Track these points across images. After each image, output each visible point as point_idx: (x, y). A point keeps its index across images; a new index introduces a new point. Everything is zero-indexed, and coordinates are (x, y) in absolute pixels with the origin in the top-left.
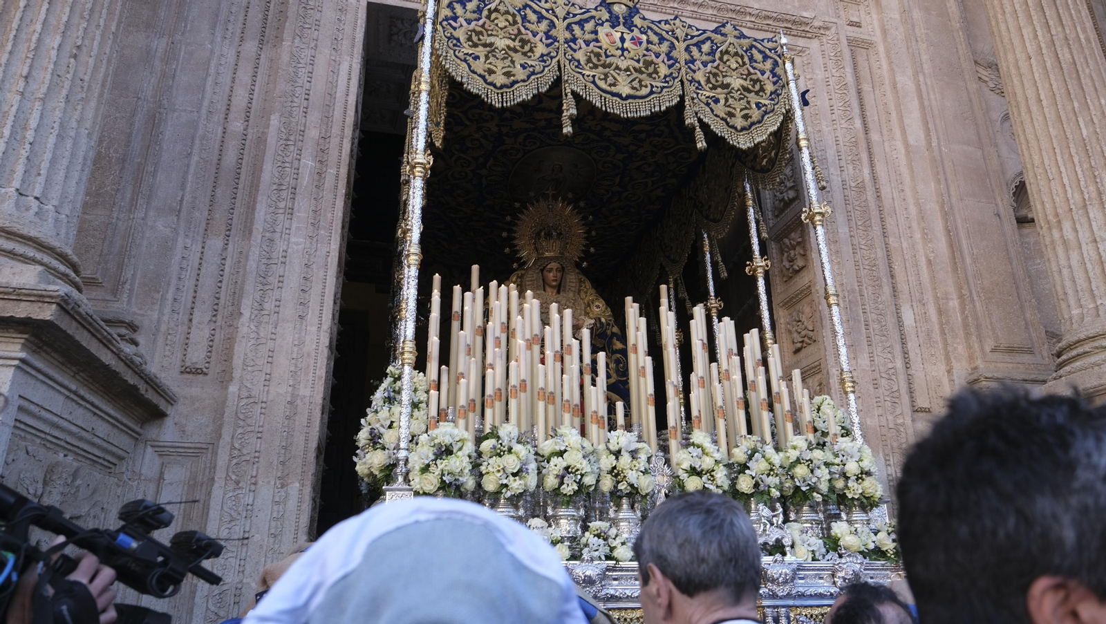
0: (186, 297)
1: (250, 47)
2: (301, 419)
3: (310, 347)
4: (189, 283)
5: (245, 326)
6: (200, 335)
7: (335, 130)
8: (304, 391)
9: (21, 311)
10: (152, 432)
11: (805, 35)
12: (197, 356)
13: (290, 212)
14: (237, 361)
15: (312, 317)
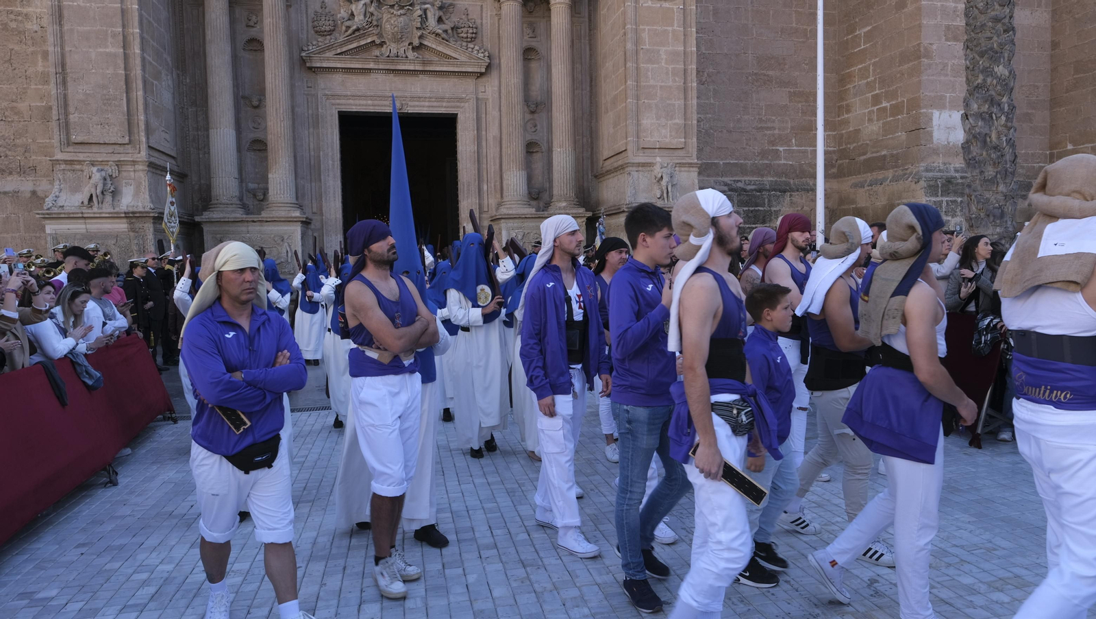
0: (310, 196)
1: (311, 130)
2: (338, 222)
3: (337, 206)
4: (310, 194)
5: (324, 204)
6: (314, 205)
7: (335, 152)
8: (338, 216)
9: (301, 220)
10: (309, 226)
11: (463, 102)
12: (315, 210)
13: (328, 175)
14: (324, 212)
15: (337, 199)
